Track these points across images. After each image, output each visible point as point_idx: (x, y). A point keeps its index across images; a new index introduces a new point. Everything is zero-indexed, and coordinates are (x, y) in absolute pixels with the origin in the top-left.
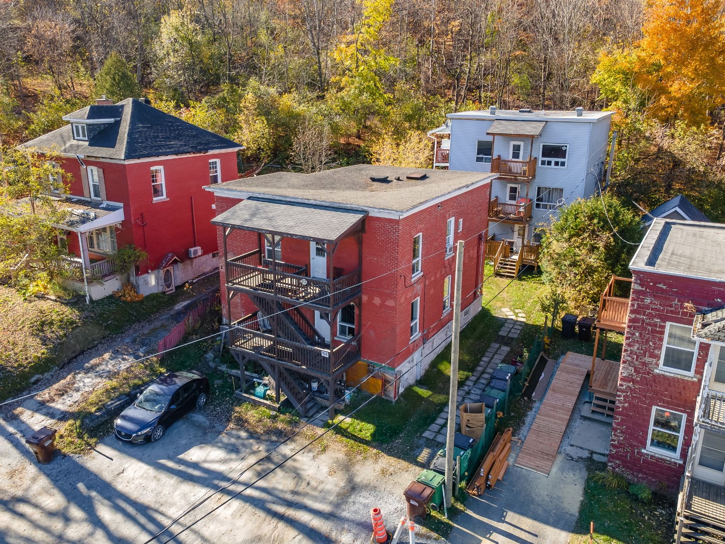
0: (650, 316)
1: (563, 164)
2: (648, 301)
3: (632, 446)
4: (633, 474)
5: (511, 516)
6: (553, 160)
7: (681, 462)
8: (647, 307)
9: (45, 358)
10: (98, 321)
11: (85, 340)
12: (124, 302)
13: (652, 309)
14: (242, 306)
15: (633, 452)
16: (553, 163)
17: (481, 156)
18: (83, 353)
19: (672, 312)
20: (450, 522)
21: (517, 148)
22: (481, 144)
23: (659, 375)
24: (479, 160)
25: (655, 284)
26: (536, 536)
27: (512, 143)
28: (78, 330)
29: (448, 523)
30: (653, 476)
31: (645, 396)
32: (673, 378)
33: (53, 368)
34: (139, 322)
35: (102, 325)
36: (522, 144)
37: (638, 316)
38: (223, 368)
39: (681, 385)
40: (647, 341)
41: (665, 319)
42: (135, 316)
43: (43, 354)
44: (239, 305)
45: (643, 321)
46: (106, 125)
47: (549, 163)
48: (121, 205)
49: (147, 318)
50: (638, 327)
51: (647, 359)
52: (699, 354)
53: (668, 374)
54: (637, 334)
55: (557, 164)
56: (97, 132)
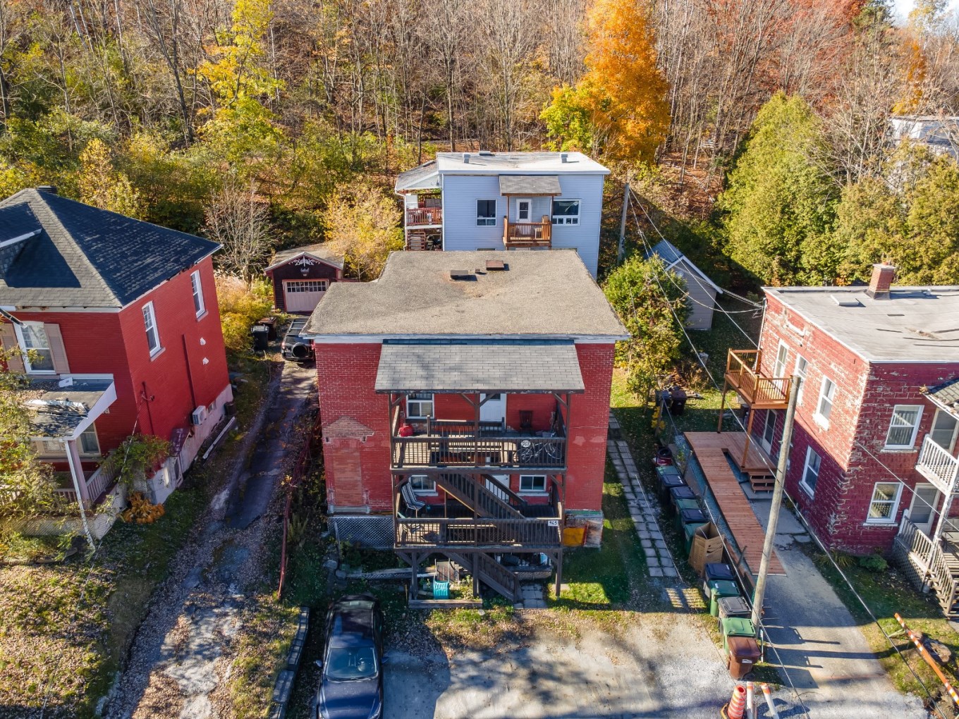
0: (882, 402)
1: (575, 221)
2: (880, 389)
3: (853, 523)
4: (852, 547)
5: (803, 632)
6: (565, 217)
7: (896, 525)
8: (879, 395)
9: (100, 666)
10: (134, 571)
11: (132, 609)
12: (147, 524)
13: (884, 396)
14: (364, 485)
15: (855, 528)
16: (565, 221)
17: (481, 218)
18: (138, 631)
19: (901, 396)
20: (770, 665)
21: (524, 206)
22: (481, 203)
23: (884, 454)
24: (480, 223)
25: (889, 372)
26: (838, 643)
27: (519, 201)
28: (114, 599)
29: (768, 667)
30: (871, 544)
31: (870, 476)
32: (896, 454)
33: (114, 676)
34: (182, 548)
35: (142, 576)
36: (529, 201)
37: (870, 404)
38: (359, 574)
39: (902, 459)
40: (877, 426)
41: (893, 403)
42: (172, 541)
43: (91, 661)
44: (360, 484)
45: (874, 408)
46: (22, 245)
47: (561, 221)
48: (110, 376)
49: (187, 537)
50: (869, 414)
51: (875, 442)
52: (920, 428)
53: (893, 451)
54: (868, 421)
55: (569, 221)
56: (11, 259)
